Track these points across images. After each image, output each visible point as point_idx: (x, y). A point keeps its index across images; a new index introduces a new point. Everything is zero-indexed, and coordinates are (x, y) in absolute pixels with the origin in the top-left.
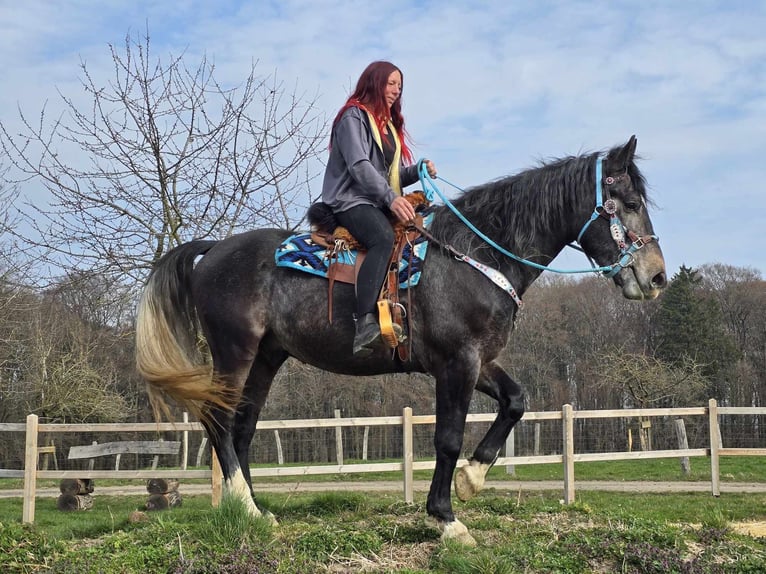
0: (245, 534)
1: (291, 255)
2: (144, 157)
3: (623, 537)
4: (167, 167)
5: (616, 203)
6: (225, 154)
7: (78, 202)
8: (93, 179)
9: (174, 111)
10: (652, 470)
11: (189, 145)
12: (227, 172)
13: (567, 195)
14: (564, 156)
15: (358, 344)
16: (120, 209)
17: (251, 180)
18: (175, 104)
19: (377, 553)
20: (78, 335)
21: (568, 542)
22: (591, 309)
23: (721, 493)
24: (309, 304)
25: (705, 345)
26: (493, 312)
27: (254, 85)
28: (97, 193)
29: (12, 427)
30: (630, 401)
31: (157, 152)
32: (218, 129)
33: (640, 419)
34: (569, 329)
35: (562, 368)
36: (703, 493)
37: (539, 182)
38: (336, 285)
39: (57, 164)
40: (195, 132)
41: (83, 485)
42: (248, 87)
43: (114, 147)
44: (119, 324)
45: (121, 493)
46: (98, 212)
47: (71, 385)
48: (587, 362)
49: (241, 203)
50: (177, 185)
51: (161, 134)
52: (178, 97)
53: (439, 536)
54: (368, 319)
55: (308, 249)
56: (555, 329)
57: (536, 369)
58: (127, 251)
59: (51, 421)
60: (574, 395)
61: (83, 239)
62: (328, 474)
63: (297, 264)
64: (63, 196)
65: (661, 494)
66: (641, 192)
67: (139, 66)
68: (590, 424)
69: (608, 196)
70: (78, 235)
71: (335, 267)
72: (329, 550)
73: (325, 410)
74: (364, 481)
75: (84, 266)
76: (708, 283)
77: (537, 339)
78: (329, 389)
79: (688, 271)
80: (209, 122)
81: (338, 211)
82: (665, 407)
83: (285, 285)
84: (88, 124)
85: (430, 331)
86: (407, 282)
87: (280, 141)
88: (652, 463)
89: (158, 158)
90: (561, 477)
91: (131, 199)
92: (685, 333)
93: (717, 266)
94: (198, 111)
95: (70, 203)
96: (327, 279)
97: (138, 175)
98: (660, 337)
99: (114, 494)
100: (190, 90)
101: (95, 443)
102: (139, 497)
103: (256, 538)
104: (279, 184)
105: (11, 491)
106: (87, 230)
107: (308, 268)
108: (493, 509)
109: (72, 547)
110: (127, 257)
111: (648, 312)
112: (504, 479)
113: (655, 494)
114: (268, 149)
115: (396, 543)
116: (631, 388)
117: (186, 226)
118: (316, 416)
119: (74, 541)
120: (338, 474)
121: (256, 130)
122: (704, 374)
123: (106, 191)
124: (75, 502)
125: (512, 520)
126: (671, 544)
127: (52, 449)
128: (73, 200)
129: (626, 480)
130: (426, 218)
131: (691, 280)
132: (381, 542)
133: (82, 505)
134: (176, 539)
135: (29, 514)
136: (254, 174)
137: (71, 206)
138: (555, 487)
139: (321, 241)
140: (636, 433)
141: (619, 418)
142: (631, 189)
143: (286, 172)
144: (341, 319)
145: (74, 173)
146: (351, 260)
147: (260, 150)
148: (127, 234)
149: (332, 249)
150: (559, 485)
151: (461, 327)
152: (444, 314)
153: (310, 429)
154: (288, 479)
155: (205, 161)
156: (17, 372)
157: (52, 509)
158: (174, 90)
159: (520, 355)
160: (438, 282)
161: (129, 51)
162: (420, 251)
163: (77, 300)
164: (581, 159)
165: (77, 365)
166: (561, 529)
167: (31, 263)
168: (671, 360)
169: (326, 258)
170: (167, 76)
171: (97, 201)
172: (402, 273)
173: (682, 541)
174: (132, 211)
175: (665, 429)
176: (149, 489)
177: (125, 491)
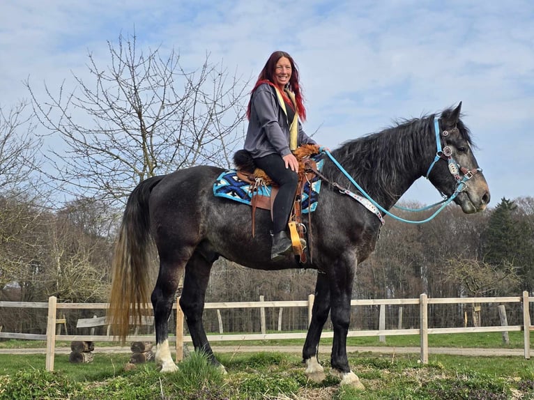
0: (206, 379)
1: (224, 188)
2: (131, 120)
3: (467, 385)
4: (146, 127)
5: (451, 148)
6: (187, 117)
7: (85, 150)
8: (95, 134)
9: (152, 88)
10: (481, 340)
11: (162, 111)
12: (188, 130)
13: (415, 146)
14: (411, 118)
15: (275, 252)
16: (114, 155)
17: (204, 136)
18: (153, 83)
19: (296, 394)
20: (82, 242)
21: (428, 388)
22: (438, 228)
23: (531, 357)
24: (238, 223)
25: (519, 253)
26: (365, 227)
27: (208, 70)
28: (98, 144)
29: (39, 305)
30: (465, 292)
31: (140, 116)
32: (182, 100)
33: (473, 305)
34: (423, 241)
35: (417, 269)
36: (518, 357)
37: (395, 136)
38: (258, 210)
39: (71, 124)
40: (166, 102)
41: (87, 345)
42: (204, 71)
43: (111, 113)
44: (109, 235)
45: (112, 351)
46: (98, 157)
47: (77, 277)
48: (435, 265)
49: (197, 151)
50: (153, 139)
51: (143, 104)
52: (154, 78)
53: (338, 382)
54: (282, 234)
55: (236, 184)
56: (413, 242)
57: (399, 269)
58: (118, 184)
59: (63, 301)
60: (426, 287)
61: (89, 176)
62: (255, 340)
63: (229, 195)
64: (75, 147)
65: (488, 357)
66: (467, 139)
67: (129, 56)
68: (437, 308)
69: (445, 144)
70: (86, 173)
71: (256, 197)
72: (263, 391)
73: (252, 296)
74: (280, 346)
75: (89, 195)
76: (521, 209)
77: (400, 248)
78: (254, 281)
79: (507, 202)
80: (176, 96)
81: (257, 156)
82: (490, 297)
83: (220, 209)
84: (93, 97)
85: (322, 241)
86: (308, 208)
87: (224, 109)
88: (482, 335)
89: (141, 120)
90: (418, 344)
91: (121, 148)
92: (505, 245)
93: (528, 199)
94: (168, 87)
95: (80, 150)
96: (251, 206)
97: (127, 132)
98: (488, 248)
99: (107, 352)
100: (163, 73)
101: (95, 317)
102: (125, 354)
103: (213, 382)
104: (223, 139)
105: (36, 349)
106: (91, 169)
107: (237, 198)
108: (375, 365)
109: (86, 387)
110: (119, 189)
111: (479, 230)
112: (378, 346)
113: (484, 357)
114: (216, 114)
115: (309, 387)
116: (467, 284)
117: (159, 167)
118: (245, 300)
119: (87, 383)
120: (262, 340)
121: (208, 101)
122: (518, 274)
123: (104, 142)
124: (81, 357)
125: (389, 372)
126: (500, 390)
127: (63, 321)
128: (82, 149)
129: (464, 347)
130: (318, 163)
131: (509, 208)
132: (299, 386)
133: (86, 359)
134: (158, 382)
135: (50, 365)
136: (206, 132)
137: (80, 153)
138: (414, 352)
139: (245, 178)
140: (470, 315)
141: (457, 304)
142: (460, 138)
143: (229, 131)
144: (261, 234)
145: (83, 130)
146: (268, 193)
147: (211, 116)
148: (118, 172)
149: (253, 185)
150: (417, 350)
151: (343, 238)
152: (332, 230)
153: (240, 309)
154: (227, 343)
155: (173, 122)
156: (39, 267)
157: (66, 362)
158: (151, 73)
159: (388, 259)
160: (328, 208)
161: (121, 46)
162: (316, 187)
163: (80, 218)
164: (423, 120)
165: (81, 262)
166: (424, 379)
167: (50, 192)
168: (495, 264)
169: (250, 191)
170: (147, 64)
171: (98, 149)
172: (304, 202)
173: (508, 389)
174: (122, 157)
175: (490, 313)
176: (132, 349)
177: (116, 350)
